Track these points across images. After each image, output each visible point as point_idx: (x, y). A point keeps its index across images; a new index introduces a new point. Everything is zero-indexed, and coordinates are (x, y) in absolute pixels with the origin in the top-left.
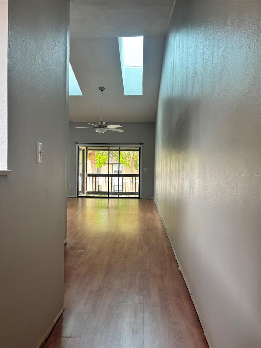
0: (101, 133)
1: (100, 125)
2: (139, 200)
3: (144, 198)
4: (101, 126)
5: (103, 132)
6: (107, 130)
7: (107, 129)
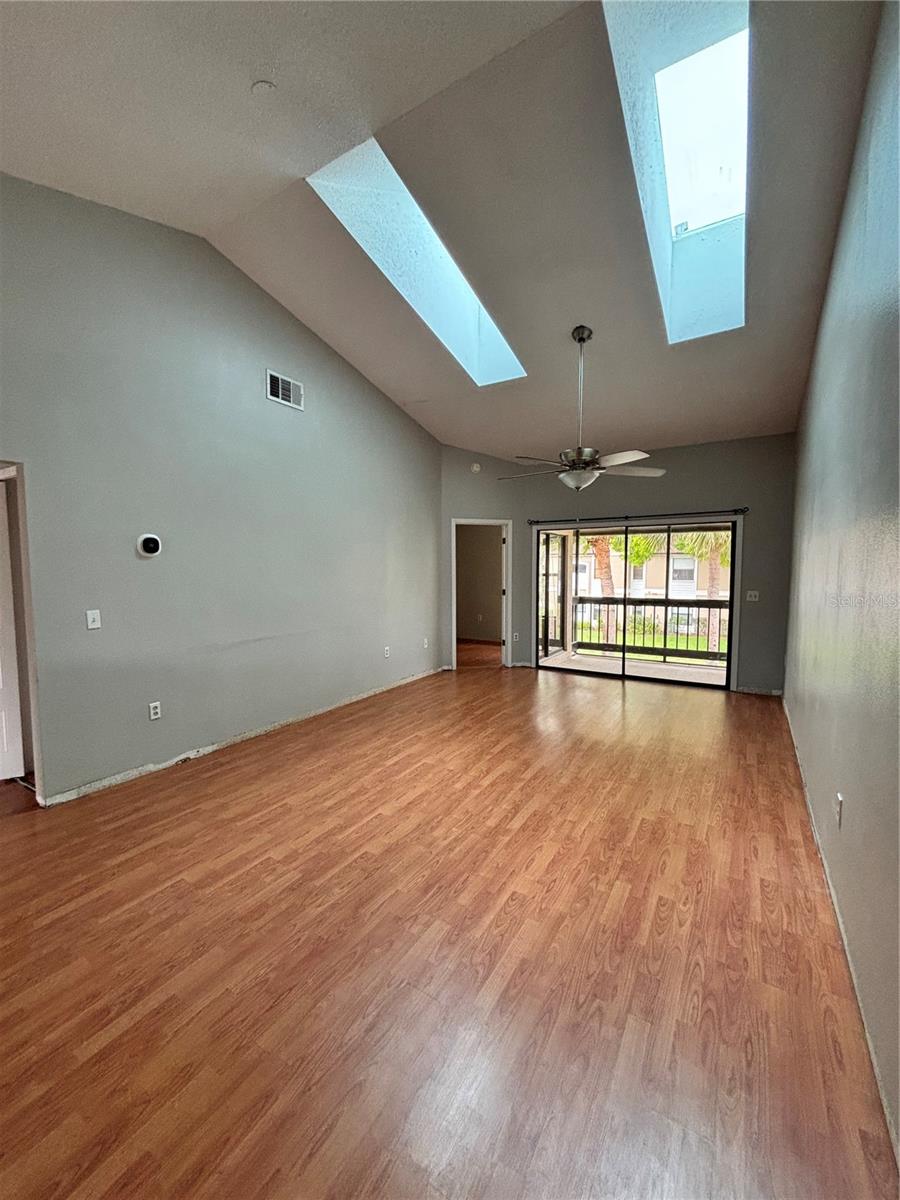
0: (578, 488)
1: (573, 461)
2: (728, 698)
3: (746, 691)
4: (579, 464)
5: (586, 482)
6: (601, 474)
7: (597, 474)
